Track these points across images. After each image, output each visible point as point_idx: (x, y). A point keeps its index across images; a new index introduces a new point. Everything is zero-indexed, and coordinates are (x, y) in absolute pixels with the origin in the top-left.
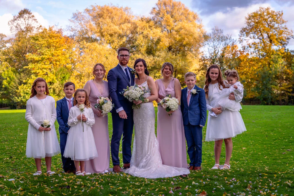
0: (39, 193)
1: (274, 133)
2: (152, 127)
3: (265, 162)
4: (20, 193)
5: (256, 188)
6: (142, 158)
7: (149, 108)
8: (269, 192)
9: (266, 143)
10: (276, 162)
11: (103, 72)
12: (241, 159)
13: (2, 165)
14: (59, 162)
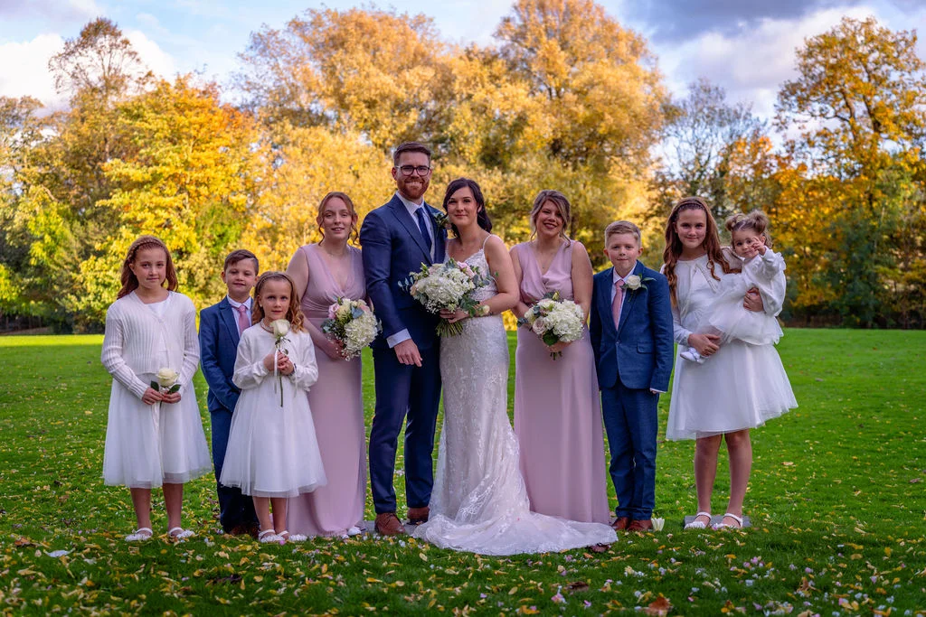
0: (144, 596)
1: (885, 417)
2: (497, 394)
3: (854, 509)
4: (85, 596)
5: (827, 589)
6: (467, 493)
7: (488, 335)
8: (868, 603)
9: (857, 450)
10: (888, 509)
11: (348, 220)
12: (779, 497)
13: (28, 509)
14: (205, 502)
